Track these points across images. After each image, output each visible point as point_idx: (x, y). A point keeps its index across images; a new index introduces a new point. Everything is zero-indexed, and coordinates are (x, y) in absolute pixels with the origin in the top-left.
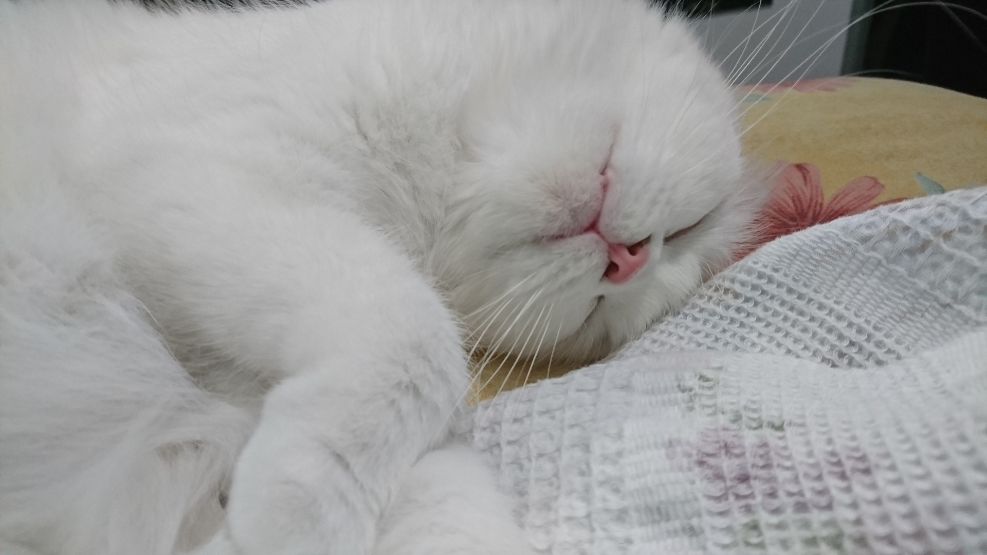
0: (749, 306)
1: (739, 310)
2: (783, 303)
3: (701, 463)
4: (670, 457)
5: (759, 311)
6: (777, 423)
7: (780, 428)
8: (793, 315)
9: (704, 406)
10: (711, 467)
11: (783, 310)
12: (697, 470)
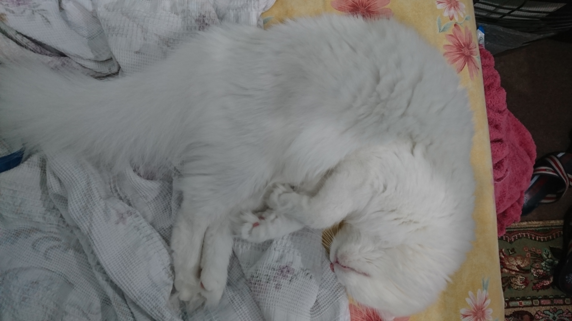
0: (333, 293)
1: (333, 290)
2: (331, 300)
3: (287, 266)
4: (290, 262)
5: (331, 294)
6: (291, 281)
7: (290, 281)
8: (328, 301)
9: (300, 271)
10: (285, 268)
11: (330, 300)
12: (286, 265)
